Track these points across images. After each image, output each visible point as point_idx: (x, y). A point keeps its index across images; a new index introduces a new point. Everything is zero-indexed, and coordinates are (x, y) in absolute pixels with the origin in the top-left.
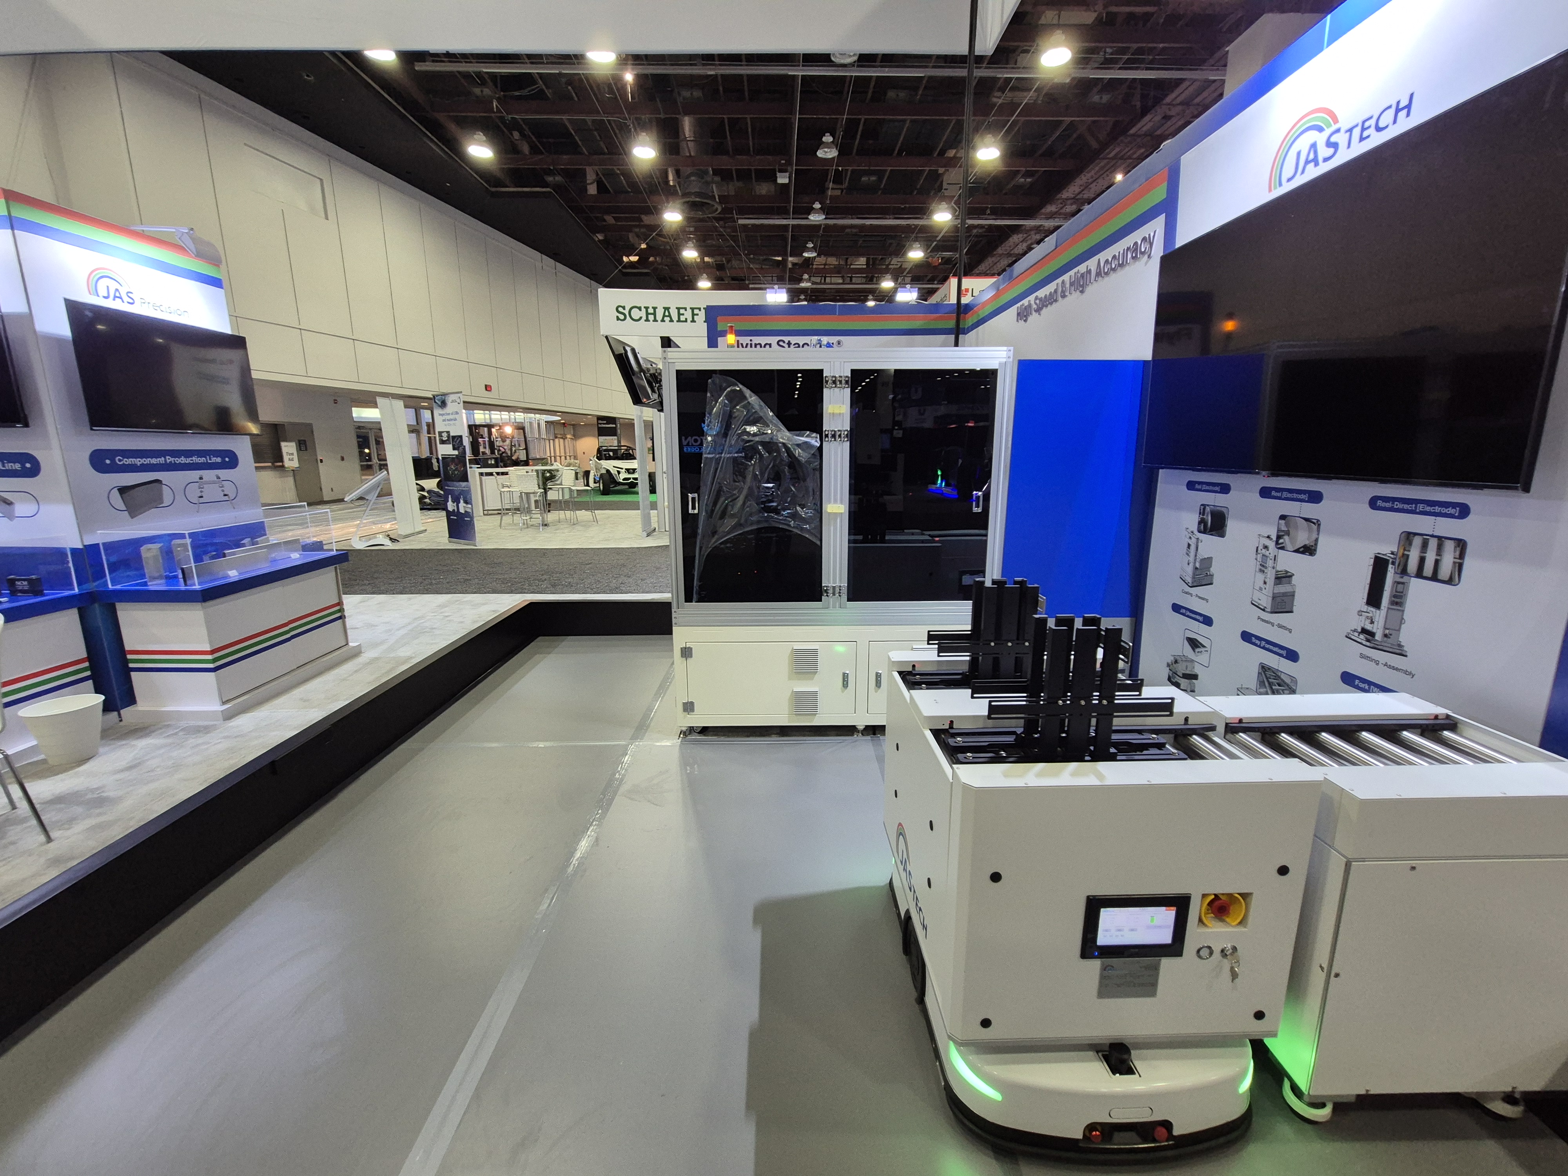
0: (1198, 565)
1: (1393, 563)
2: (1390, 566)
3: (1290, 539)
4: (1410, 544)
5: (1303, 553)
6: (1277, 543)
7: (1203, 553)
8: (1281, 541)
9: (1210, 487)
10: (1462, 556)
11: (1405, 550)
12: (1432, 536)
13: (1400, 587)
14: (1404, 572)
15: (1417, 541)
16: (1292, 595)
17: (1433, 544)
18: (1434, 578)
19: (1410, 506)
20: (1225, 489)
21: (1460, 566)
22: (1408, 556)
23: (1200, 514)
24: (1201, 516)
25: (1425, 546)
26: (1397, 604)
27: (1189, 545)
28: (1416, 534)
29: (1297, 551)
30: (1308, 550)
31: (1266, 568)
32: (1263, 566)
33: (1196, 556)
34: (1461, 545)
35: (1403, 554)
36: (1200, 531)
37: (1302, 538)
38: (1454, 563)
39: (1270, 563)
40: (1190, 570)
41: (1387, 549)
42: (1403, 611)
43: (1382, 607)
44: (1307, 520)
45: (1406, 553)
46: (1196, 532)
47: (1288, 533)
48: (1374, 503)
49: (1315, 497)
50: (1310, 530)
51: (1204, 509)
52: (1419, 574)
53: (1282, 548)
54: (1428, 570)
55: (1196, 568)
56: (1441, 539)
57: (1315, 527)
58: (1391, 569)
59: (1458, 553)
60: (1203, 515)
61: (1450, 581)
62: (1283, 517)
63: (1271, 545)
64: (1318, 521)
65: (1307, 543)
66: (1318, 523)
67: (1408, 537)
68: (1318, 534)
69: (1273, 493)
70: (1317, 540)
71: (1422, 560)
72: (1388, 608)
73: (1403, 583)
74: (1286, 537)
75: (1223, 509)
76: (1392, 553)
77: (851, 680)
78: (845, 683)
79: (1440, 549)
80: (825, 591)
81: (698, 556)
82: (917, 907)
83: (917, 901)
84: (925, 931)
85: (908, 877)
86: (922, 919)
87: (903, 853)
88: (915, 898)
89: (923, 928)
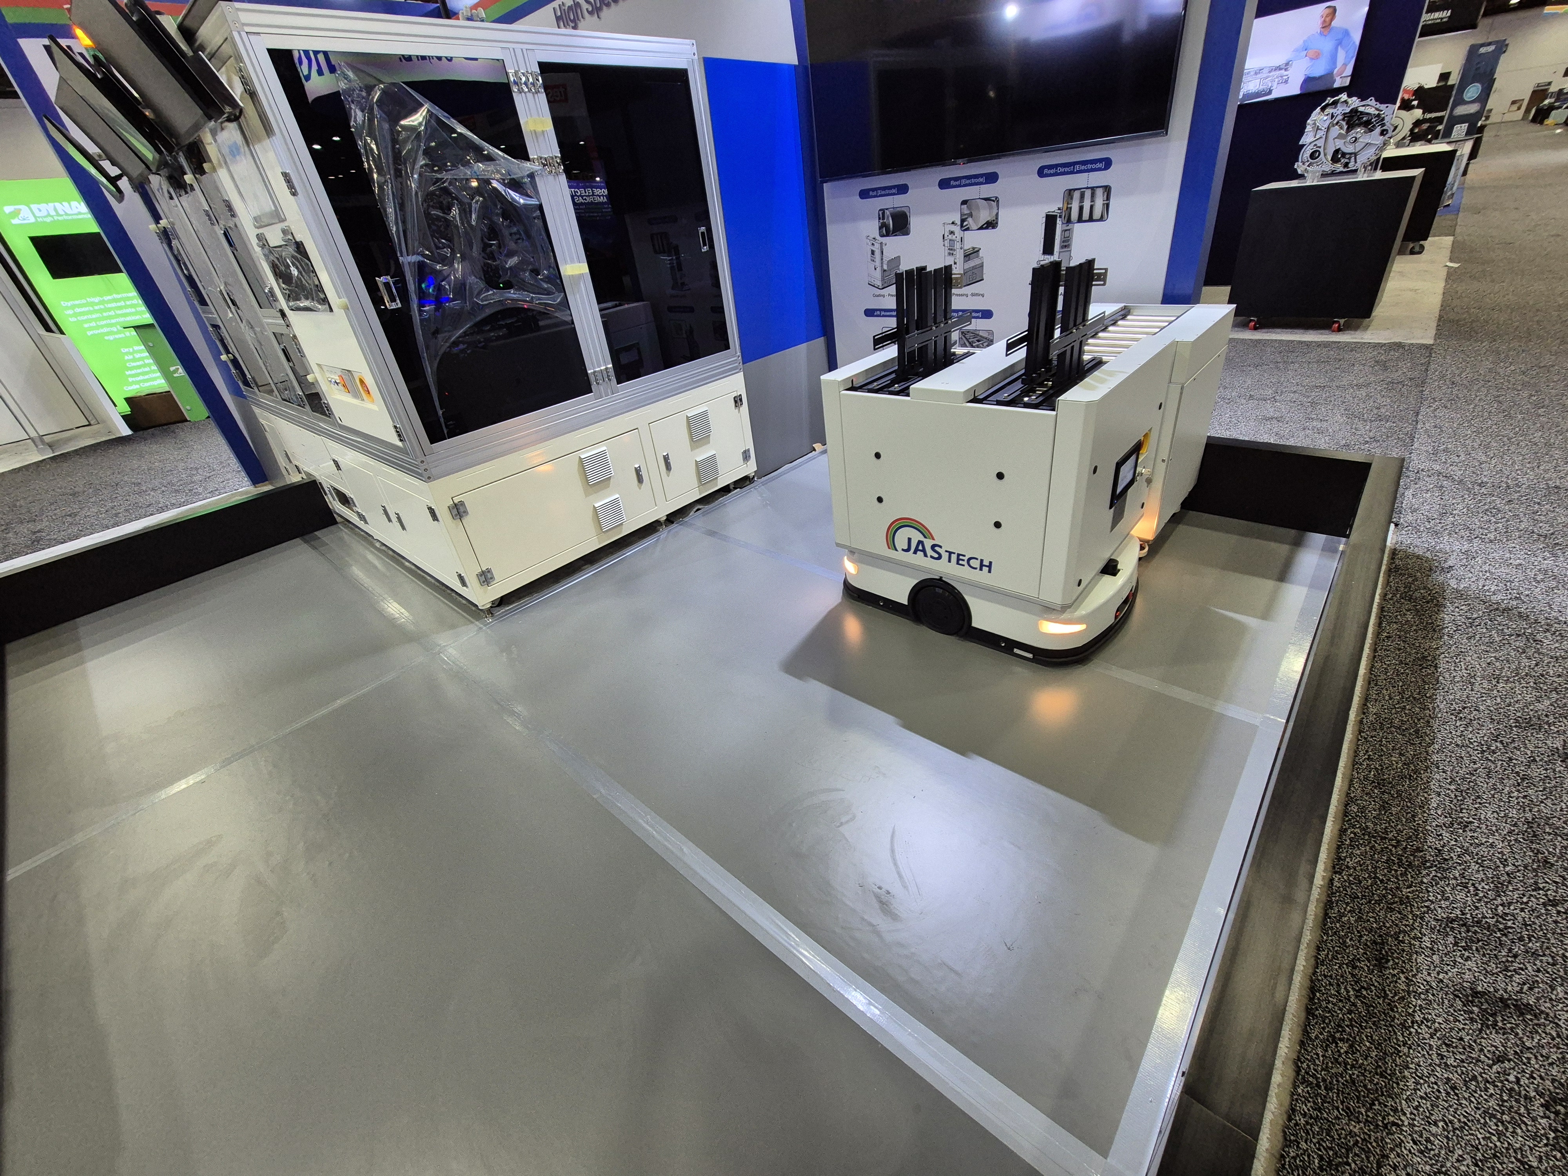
0: (885, 267)
1: (1060, 217)
2: (1058, 219)
3: (973, 220)
4: (1072, 199)
5: (987, 228)
6: (962, 226)
8: (965, 224)
9: (886, 191)
10: (1108, 198)
11: (1068, 204)
12: (1087, 188)
13: (1067, 234)
14: (1069, 221)
15: (1077, 195)
16: (981, 266)
17: (1088, 193)
18: (1091, 219)
19: (1070, 168)
20: (903, 189)
21: (1108, 205)
22: (1071, 208)
23: (879, 219)
24: (881, 221)
25: (1082, 197)
26: (1065, 246)
27: (873, 252)
28: (1075, 190)
29: (981, 228)
30: (991, 225)
32: (952, 249)
33: (882, 259)
34: (1107, 189)
35: (1067, 208)
36: (882, 236)
37: (984, 216)
38: (1104, 204)
39: (958, 245)
40: (878, 274)
41: (1053, 208)
42: (1070, 251)
43: (1055, 252)
44: (986, 199)
45: (1069, 206)
46: (878, 237)
47: (971, 215)
48: (1041, 173)
49: (992, 178)
50: (991, 208)
51: (883, 214)
52: (1080, 220)
53: (968, 229)
54: (1086, 215)
56: (1093, 189)
57: (994, 204)
58: (1059, 221)
59: (1105, 196)
60: (883, 219)
61: (1102, 219)
62: (964, 202)
63: (957, 229)
64: (996, 198)
65: (989, 219)
66: (997, 200)
67: (1070, 193)
68: (998, 209)
69: (952, 183)
70: (997, 214)
71: (1081, 208)
72: (1060, 252)
73: (1069, 230)
74: (970, 219)
76: (1059, 209)
77: (644, 473)
78: (640, 479)
79: (1093, 196)
80: (592, 378)
81: (429, 370)
82: (961, 562)
83: (961, 557)
84: (985, 569)
85: (930, 552)
86: (975, 563)
87: (910, 540)
88: (954, 557)
89: (981, 569)
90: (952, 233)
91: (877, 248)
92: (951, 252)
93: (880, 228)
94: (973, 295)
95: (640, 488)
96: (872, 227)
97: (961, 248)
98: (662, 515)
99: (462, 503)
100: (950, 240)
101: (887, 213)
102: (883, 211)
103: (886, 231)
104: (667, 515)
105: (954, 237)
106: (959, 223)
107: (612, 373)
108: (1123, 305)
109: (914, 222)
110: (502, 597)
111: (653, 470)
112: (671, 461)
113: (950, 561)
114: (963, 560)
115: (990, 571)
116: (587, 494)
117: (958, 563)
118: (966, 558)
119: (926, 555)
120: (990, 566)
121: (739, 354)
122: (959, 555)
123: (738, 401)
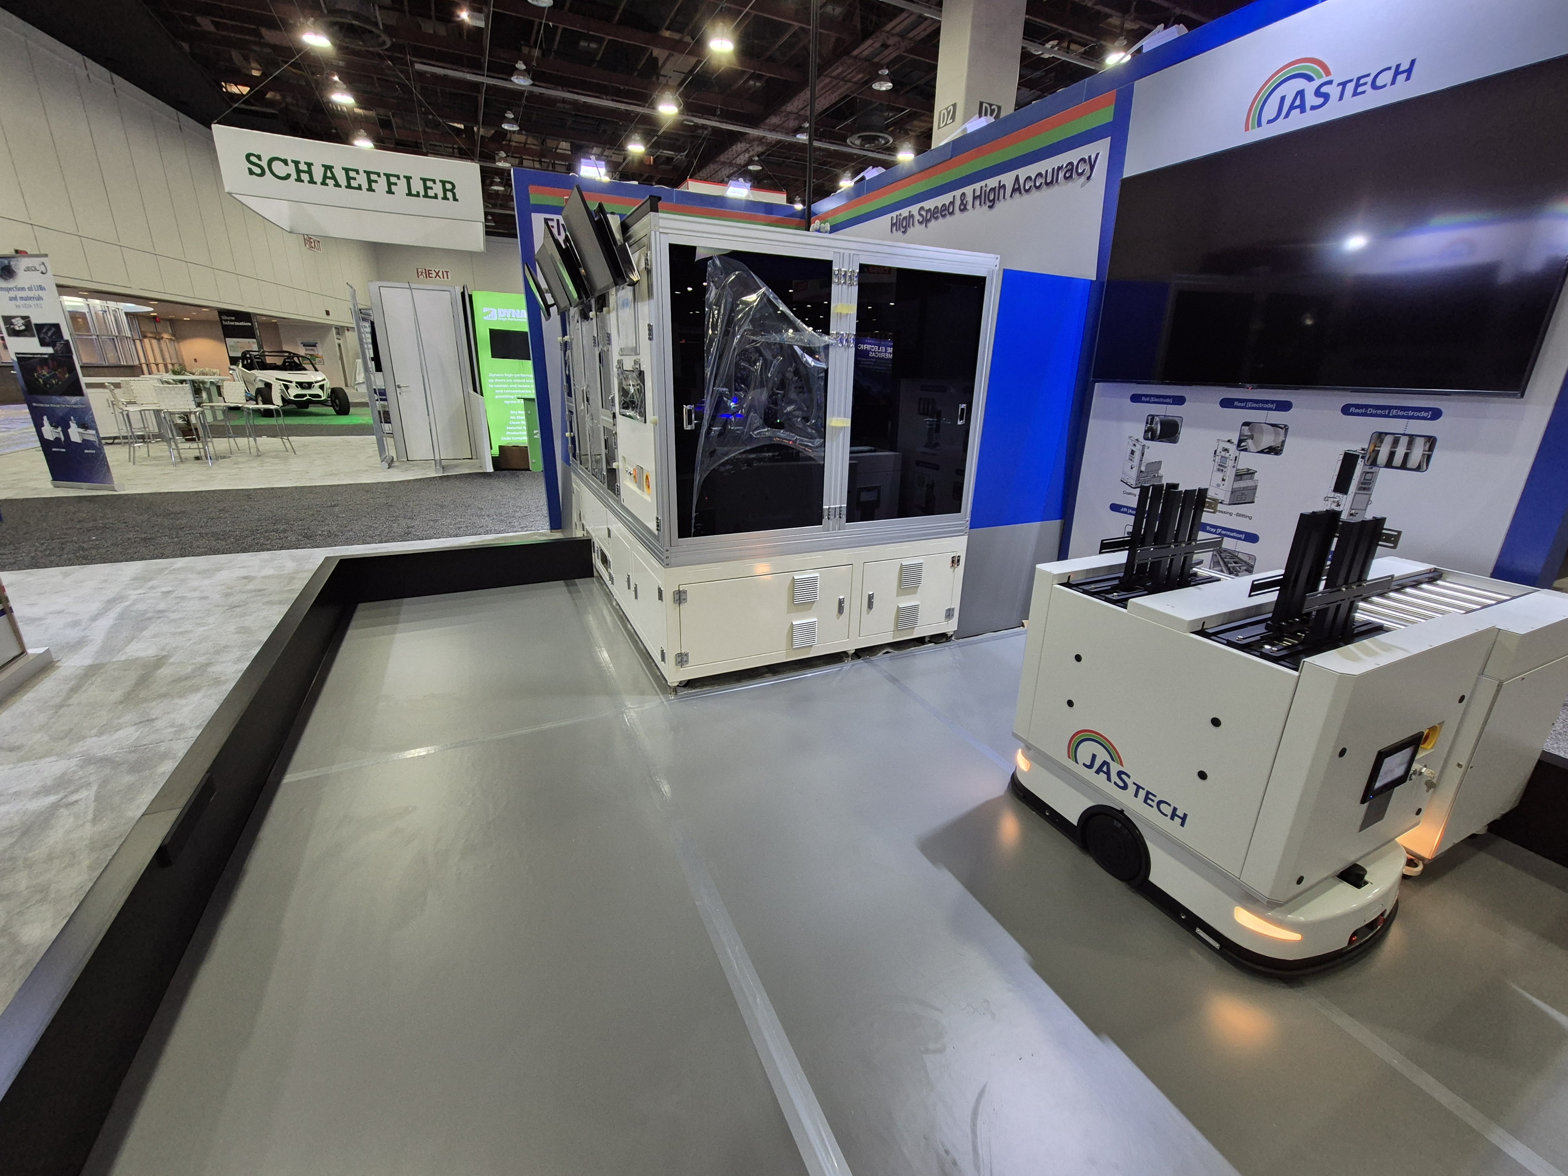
0: (1143, 469)
1: (1363, 457)
2: (1360, 460)
3: (1253, 442)
4: (1382, 442)
5: (1268, 453)
6: (1239, 446)
7: (1150, 457)
8: (1243, 444)
9: (1161, 399)
10: (1431, 449)
11: (1375, 446)
12: (1404, 435)
13: (1368, 476)
14: (1374, 463)
15: (1388, 440)
16: (1255, 488)
17: (1404, 441)
18: (1404, 466)
19: (1385, 411)
20: (1179, 401)
21: (1429, 457)
22: (1378, 451)
23: (1147, 423)
24: (1148, 425)
25: (1396, 442)
26: (1364, 489)
27: (1133, 452)
28: (1387, 434)
29: (1262, 452)
30: (1274, 451)
31: (1225, 467)
32: (1222, 466)
33: (1141, 460)
34: (1431, 442)
35: (1374, 451)
36: (1146, 439)
37: (1268, 440)
38: (1423, 455)
39: (1230, 463)
40: (1134, 473)
41: (1356, 447)
42: (1370, 495)
43: (1350, 492)
44: (1272, 425)
45: (1376, 449)
46: (1141, 439)
47: (1252, 437)
48: (1346, 410)
49: (1285, 406)
50: (1277, 434)
51: (1152, 419)
52: (1389, 464)
53: (1245, 450)
54: (1398, 460)
55: (1141, 472)
56: (1412, 438)
57: (1282, 432)
58: (1360, 463)
59: (1427, 447)
60: (1151, 423)
61: (1418, 469)
62: (1246, 424)
63: (1233, 448)
64: (1286, 426)
65: (1273, 444)
66: (1286, 428)
67: (1380, 437)
68: (1285, 437)
69: (1236, 403)
70: (1283, 442)
71: (1392, 454)
72: (1356, 494)
73: (1373, 473)
74: (1250, 441)
75: (1175, 419)
76: (1363, 449)
77: (846, 605)
78: (841, 610)
79: (1410, 444)
80: (825, 513)
81: (698, 479)
82: (1149, 801)
83: (1150, 796)
84: (1178, 821)
85: (1114, 777)
86: (1168, 810)
87: (1094, 757)
88: (1142, 794)
89: (1172, 818)
90: (1226, 450)
91: (1138, 449)
92: (1221, 468)
93: (1146, 432)
94: (1238, 515)
95: (838, 618)
96: (1139, 429)
97: (1234, 467)
98: (851, 649)
99: (685, 592)
100: (1222, 457)
101: (1157, 419)
102: (1153, 417)
103: (1151, 435)
104: (856, 650)
105: (1227, 455)
106: (1236, 442)
107: (844, 512)
108: (1433, 566)
109: (1184, 433)
110: (689, 681)
111: (855, 605)
112: (875, 600)
113: (1136, 795)
114: (1153, 801)
115: (1182, 824)
116: (789, 611)
117: (1145, 802)
118: (1156, 800)
119: (1109, 779)
120: (1184, 819)
121: (968, 519)
122: (1148, 793)
123: (955, 561)
